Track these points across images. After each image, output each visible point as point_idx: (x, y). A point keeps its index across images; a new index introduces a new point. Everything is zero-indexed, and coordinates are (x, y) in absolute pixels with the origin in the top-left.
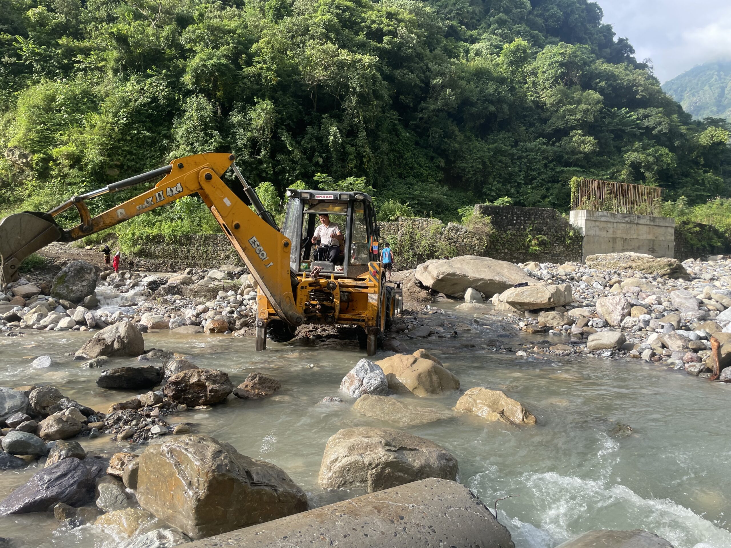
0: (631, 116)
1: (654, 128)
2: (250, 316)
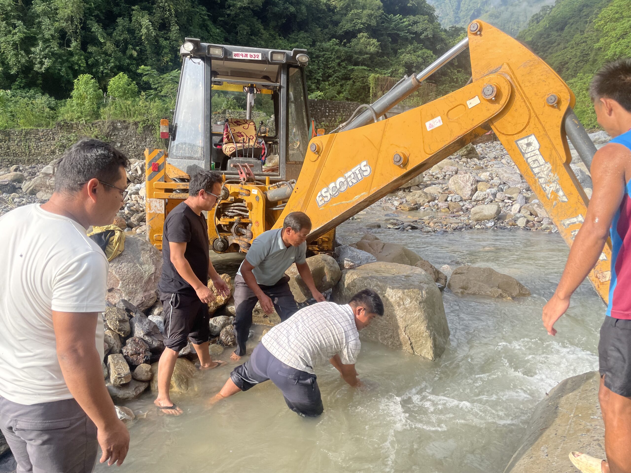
0: (404, 22)
1: (421, 33)
2: (142, 211)
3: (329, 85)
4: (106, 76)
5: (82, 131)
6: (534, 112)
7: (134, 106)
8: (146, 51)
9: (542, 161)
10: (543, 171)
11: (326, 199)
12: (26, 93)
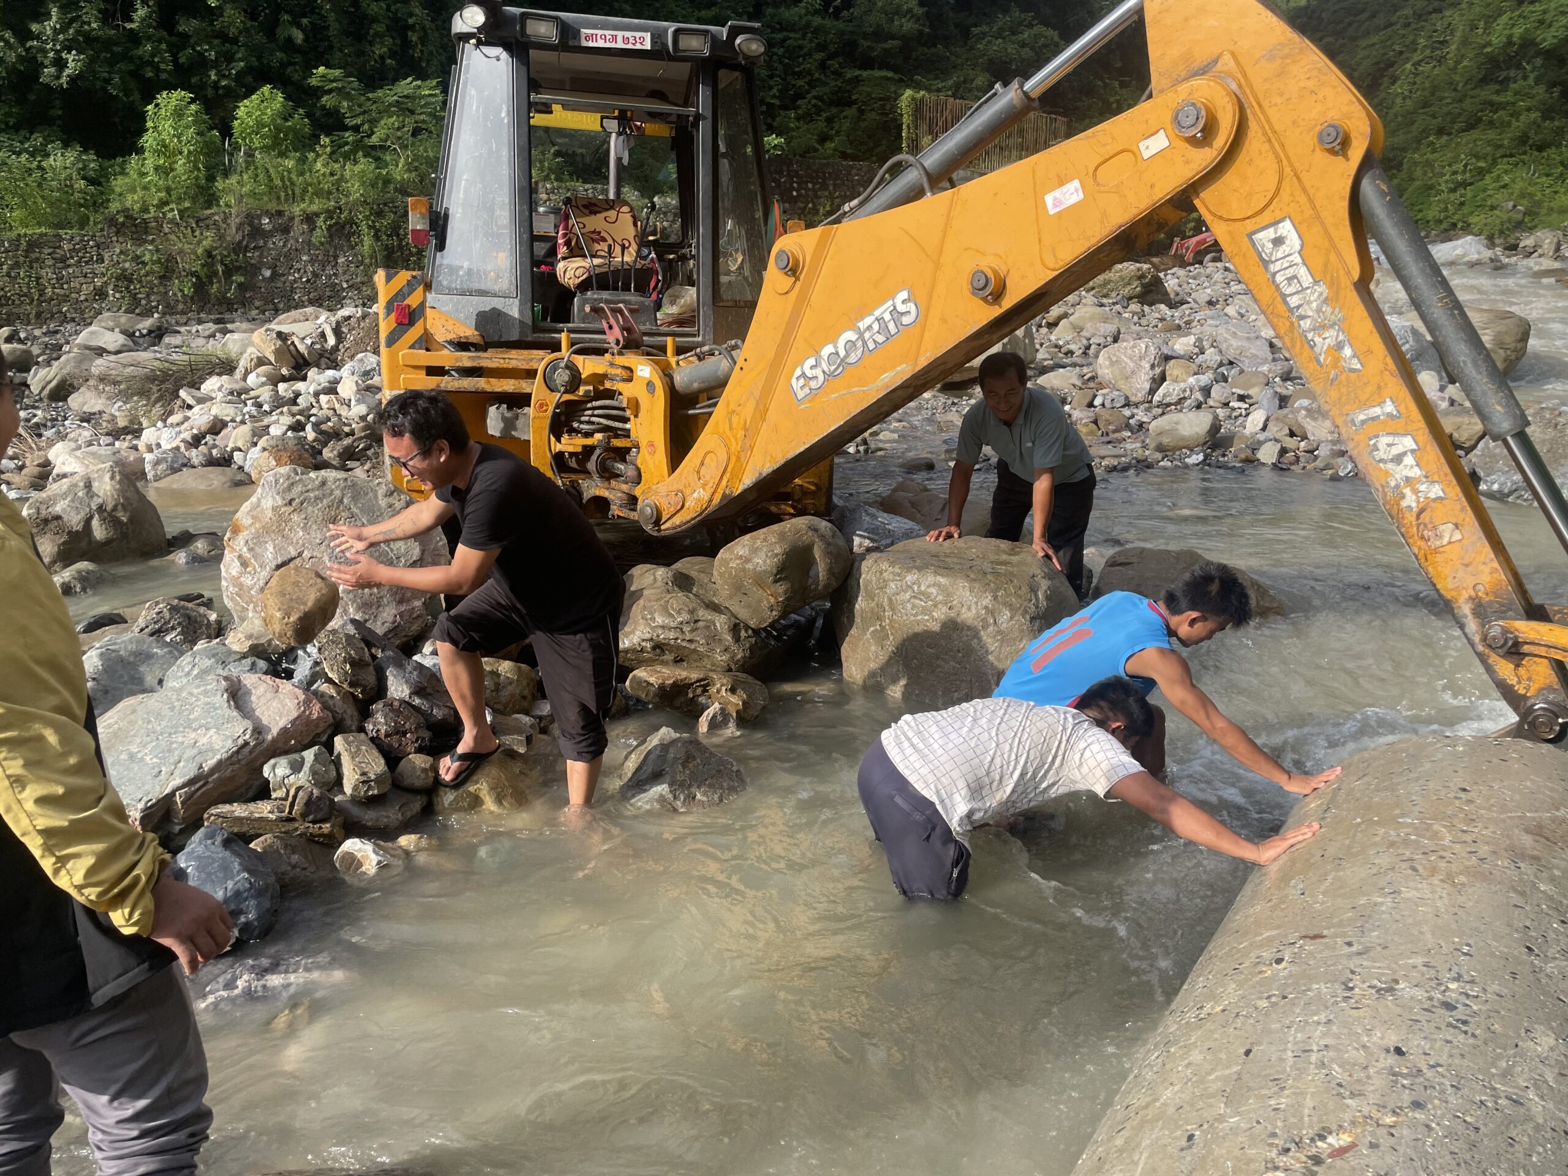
2: (348, 435)
3: (798, 119)
4: (226, 95)
5: (173, 237)
6: (1291, 165)
7: (302, 174)
8: (327, 28)
9: (1306, 279)
10: (1309, 303)
11: (813, 384)
12: (22, 143)
